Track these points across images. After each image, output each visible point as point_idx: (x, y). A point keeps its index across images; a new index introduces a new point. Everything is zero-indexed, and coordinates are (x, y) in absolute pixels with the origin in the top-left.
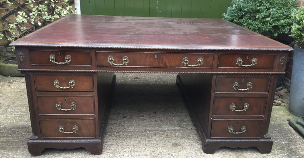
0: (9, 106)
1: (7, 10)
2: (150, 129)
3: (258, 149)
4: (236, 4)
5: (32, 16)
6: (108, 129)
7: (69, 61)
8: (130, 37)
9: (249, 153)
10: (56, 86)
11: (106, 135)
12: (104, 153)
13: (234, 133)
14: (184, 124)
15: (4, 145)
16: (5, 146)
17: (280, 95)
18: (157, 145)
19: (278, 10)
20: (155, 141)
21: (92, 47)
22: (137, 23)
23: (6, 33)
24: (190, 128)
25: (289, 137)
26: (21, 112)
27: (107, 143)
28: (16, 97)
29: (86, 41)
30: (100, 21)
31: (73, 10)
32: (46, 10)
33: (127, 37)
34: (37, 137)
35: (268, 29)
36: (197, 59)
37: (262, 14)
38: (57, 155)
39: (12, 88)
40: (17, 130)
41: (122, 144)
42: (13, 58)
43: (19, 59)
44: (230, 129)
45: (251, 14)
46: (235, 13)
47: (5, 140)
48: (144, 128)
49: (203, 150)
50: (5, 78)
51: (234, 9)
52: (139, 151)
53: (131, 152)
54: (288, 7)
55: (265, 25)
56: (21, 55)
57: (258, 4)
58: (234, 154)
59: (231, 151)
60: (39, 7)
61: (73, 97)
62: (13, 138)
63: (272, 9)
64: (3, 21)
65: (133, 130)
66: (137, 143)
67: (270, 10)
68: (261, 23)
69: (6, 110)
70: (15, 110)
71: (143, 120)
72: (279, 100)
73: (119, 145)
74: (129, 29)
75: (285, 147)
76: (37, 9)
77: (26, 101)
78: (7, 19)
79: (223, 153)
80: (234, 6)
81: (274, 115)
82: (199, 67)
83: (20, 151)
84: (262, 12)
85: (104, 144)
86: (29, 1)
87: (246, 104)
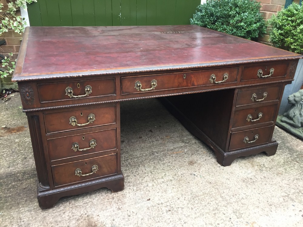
2: (156, 150)
7: (89, 92)
10: (72, 124)
12: (126, 188)
13: (249, 142)
18: (174, 166)
20: (169, 163)
37: (235, 19)
41: (139, 173)
43: (25, 97)
44: (246, 139)
46: (206, 18)
48: (150, 150)
51: (203, 14)
56: (27, 92)
61: (92, 134)
65: (140, 155)
66: (154, 169)
68: (235, 27)
82: (225, 82)
87: (260, 114)
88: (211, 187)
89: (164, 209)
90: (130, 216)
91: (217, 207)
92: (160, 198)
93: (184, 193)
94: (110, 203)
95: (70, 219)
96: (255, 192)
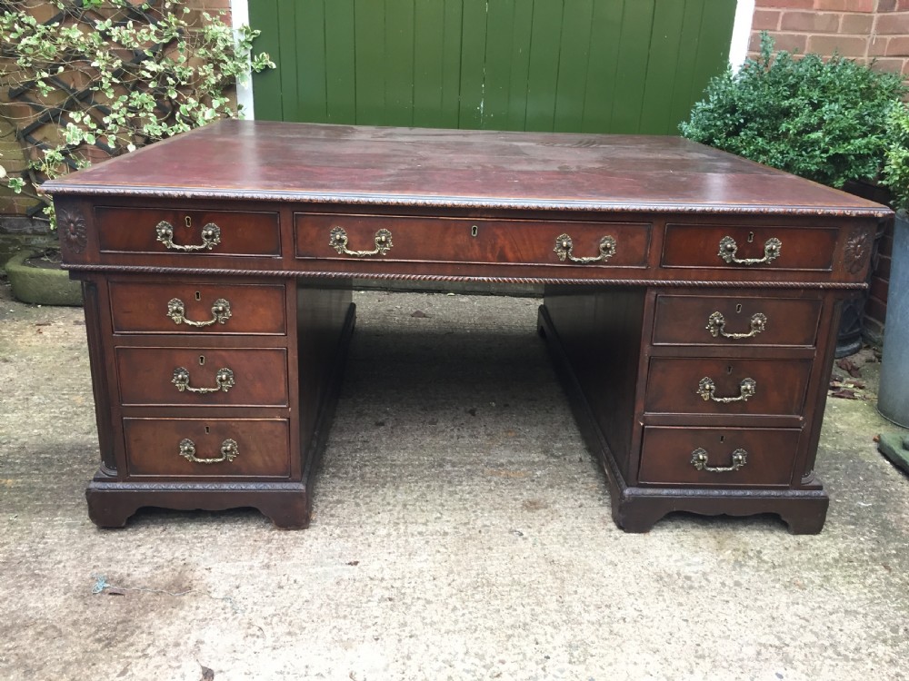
0: (35, 388)
1: (37, 109)
2: (454, 459)
3: (783, 519)
4: (718, 94)
5: (111, 125)
6: (328, 456)
7: (212, 241)
8: (398, 175)
9: (757, 533)
10: (174, 318)
11: (323, 473)
12: (315, 526)
13: (709, 469)
14: (559, 445)
15: (17, 499)
16: (19, 501)
17: (852, 367)
18: (477, 504)
19: (847, 109)
20: (469, 493)
21: (282, 199)
22: (421, 142)
23: (32, 177)
24: (577, 456)
25: (879, 488)
26: (70, 406)
27: (324, 498)
28: (58, 364)
29: (267, 182)
30: (310, 137)
31: (232, 110)
32: (150, 108)
33: (390, 176)
34: (114, 473)
35: (817, 164)
36: (598, 240)
37: (797, 119)
38: (173, 528)
39: (45, 338)
40: (56, 456)
41: (371, 501)
42: (51, 252)
43: (66, 233)
44: (698, 457)
45: (765, 121)
46: (715, 118)
47: (22, 483)
48: (438, 456)
49: (614, 521)
50: (28, 310)
51: (712, 106)
52: (420, 521)
53: (398, 524)
54: (876, 102)
55: (807, 153)
56: (71, 221)
57: (785, 90)
58: (710, 533)
59: (702, 525)
60: (130, 98)
61: (223, 353)
62: (43, 478)
63: (827, 106)
64: (26, 140)
65: (405, 460)
66: (417, 500)
67: (823, 109)
68: (796, 147)
69: (27, 399)
70: (53, 401)
71: (434, 434)
72: (848, 383)
73: (361, 503)
74: (395, 156)
75: (868, 517)
76: (126, 104)
77: (85, 375)
78: (37, 137)
79: (676, 532)
80: (713, 98)
81: (833, 425)
82: (606, 264)
83: (64, 515)
84: (797, 116)
85: (316, 501)
86: (103, 80)
87: (747, 381)
88: (548, 572)
89: (378, 592)
90: (281, 587)
91: (528, 620)
92: (385, 566)
93: (459, 568)
94: (255, 550)
95: (144, 561)
96: (677, 614)
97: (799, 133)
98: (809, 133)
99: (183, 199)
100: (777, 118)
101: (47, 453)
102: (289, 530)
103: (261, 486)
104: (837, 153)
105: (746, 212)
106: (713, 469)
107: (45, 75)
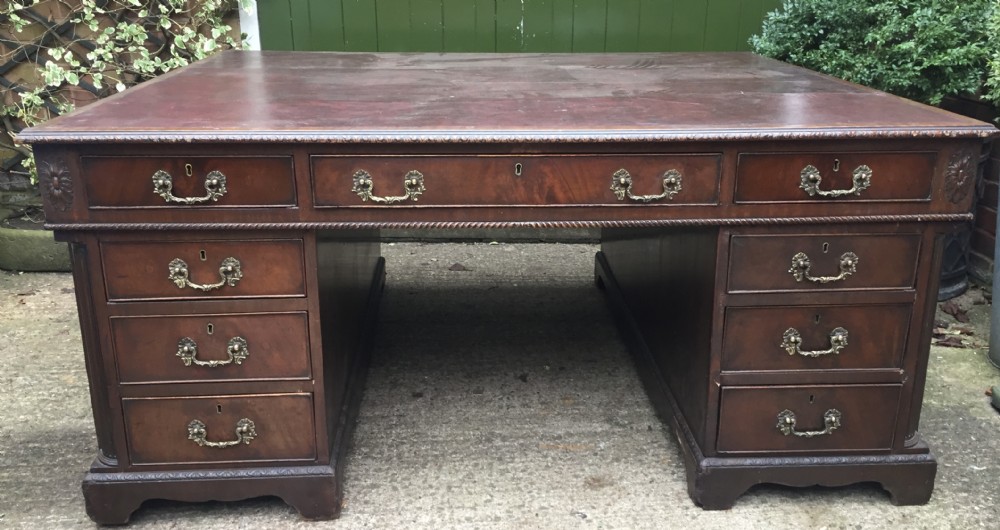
0: (19, 368)
1: (11, 46)
2: (505, 432)
3: (886, 488)
4: (793, 2)
5: (96, 62)
6: (359, 434)
8: (428, 108)
9: (855, 505)
10: (177, 281)
11: (354, 454)
12: (347, 515)
13: (798, 433)
15: (3, 496)
16: (6, 499)
17: (958, 310)
18: (532, 483)
19: (942, 14)
20: (523, 471)
21: (295, 140)
22: (452, 69)
23: (8, 125)
24: (645, 425)
25: (994, 449)
26: (60, 388)
27: (356, 482)
28: (45, 339)
29: (278, 122)
30: (326, 67)
31: (235, 40)
32: (141, 41)
33: (419, 109)
34: (114, 462)
35: (909, 78)
36: (661, 175)
37: (885, 28)
38: (184, 523)
39: (30, 310)
40: (47, 445)
41: (410, 484)
42: (32, 211)
43: (48, 188)
44: (785, 420)
45: (848, 31)
46: (790, 30)
47: (8, 478)
49: (691, 497)
50: (9, 278)
51: (786, 16)
52: (467, 505)
53: (443, 509)
54: (975, 4)
55: (898, 66)
56: (54, 175)
58: (802, 508)
59: (792, 498)
60: (117, 30)
61: (235, 320)
62: (32, 471)
63: (919, 12)
66: (463, 481)
67: (915, 15)
68: (884, 59)
69: (11, 381)
70: (40, 382)
71: (480, 404)
72: (954, 329)
73: (399, 486)
74: (424, 86)
75: (982, 483)
76: (112, 37)
77: (76, 351)
78: (12, 78)
79: (762, 507)
80: (788, 7)
81: (938, 378)
83: (58, 513)
84: (885, 24)
85: (348, 486)
86: (85, 10)
87: (838, 331)
97: (888, 44)
98: (899, 43)
99: (182, 144)
100: (862, 27)
101: (36, 442)
102: (317, 521)
103: (283, 471)
104: (932, 66)
105: (830, 136)
106: (801, 434)
107: (18, 7)
